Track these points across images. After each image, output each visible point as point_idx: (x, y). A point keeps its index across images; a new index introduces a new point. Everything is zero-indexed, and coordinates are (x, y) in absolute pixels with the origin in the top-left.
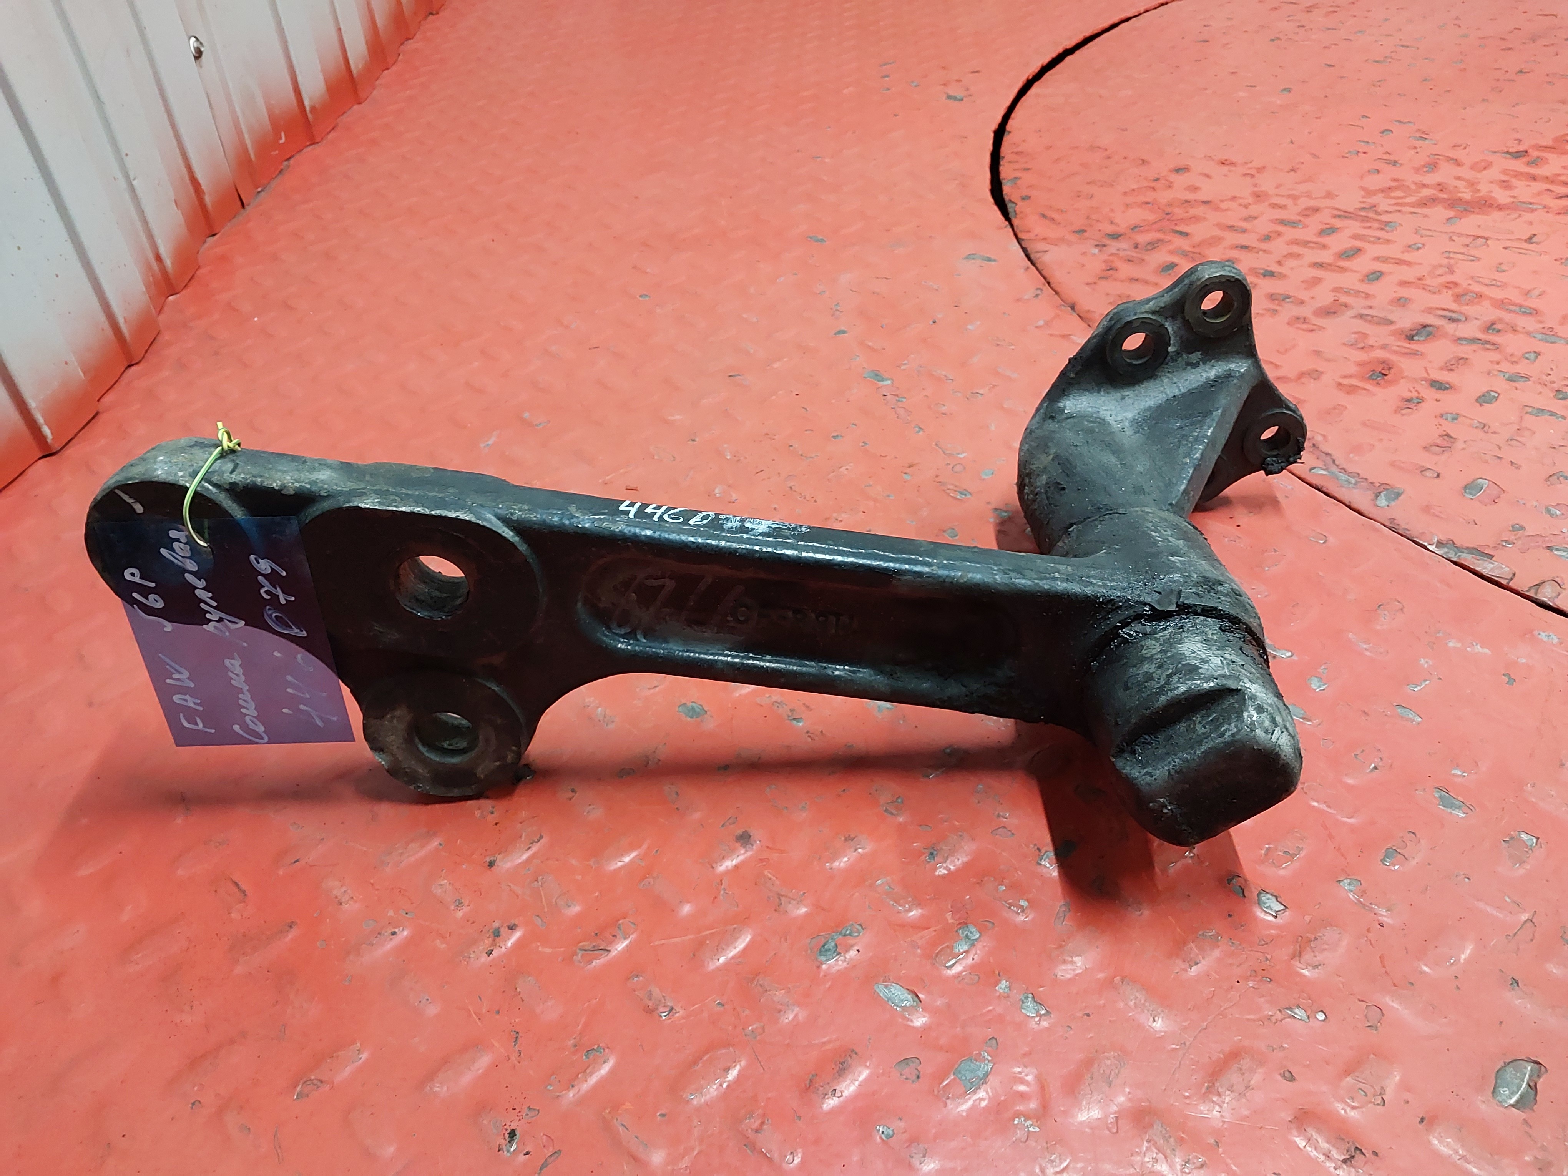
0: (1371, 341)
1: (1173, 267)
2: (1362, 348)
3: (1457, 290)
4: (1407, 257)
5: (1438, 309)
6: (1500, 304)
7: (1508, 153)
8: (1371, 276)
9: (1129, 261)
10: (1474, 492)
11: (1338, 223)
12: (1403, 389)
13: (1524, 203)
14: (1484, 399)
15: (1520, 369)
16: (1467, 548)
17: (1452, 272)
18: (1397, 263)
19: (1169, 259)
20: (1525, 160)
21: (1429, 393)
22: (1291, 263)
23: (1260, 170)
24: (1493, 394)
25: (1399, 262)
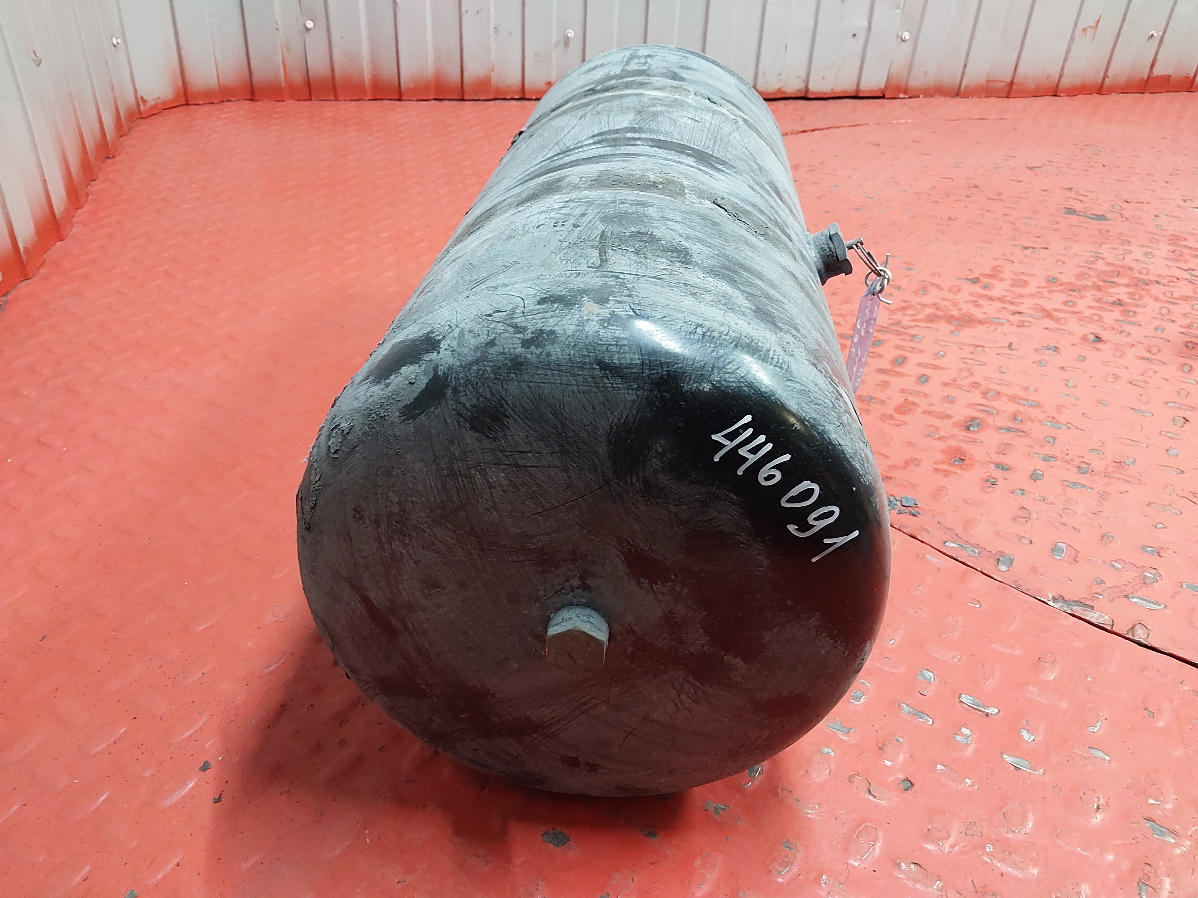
0: (943, 433)
2: (939, 438)
3: (982, 389)
4: (937, 363)
5: (975, 404)
7: (967, 279)
8: (922, 379)
13: (993, 318)
14: (1035, 477)
15: (1047, 450)
16: (1074, 601)
17: (972, 374)
18: (934, 368)
20: (979, 284)
21: (997, 474)
24: (1039, 472)
25: (936, 367)
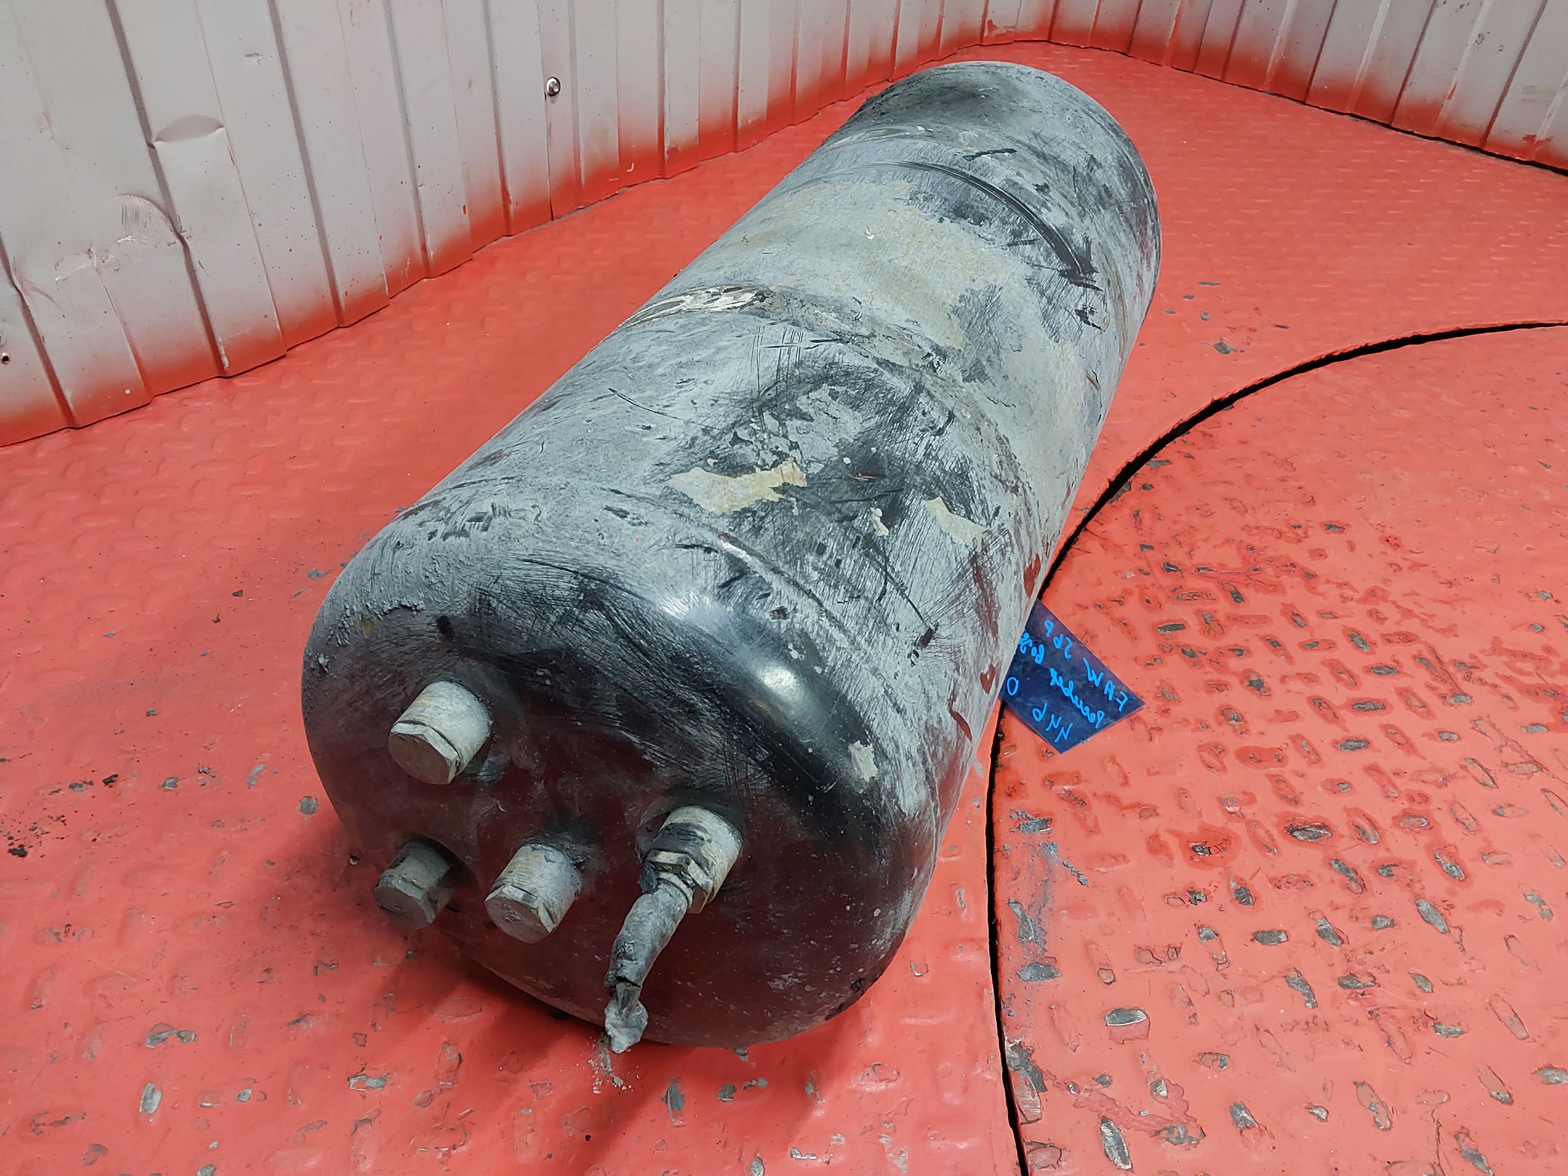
0: (1248, 811)
1: (1179, 629)
2: (1231, 813)
3: (1418, 808)
4: (1419, 742)
5: (1365, 816)
6: (1438, 848)
8: (1352, 743)
9: (1148, 601)
10: (1118, 1019)
11: (1409, 666)
12: (1206, 878)
14: (1264, 937)
15: (1349, 928)
16: (1036, 1069)
17: (1443, 784)
18: (1399, 744)
19: (1185, 618)
21: (1222, 896)
22: (1298, 686)
23: (1416, 566)
24: (1283, 937)
25: (1407, 745)
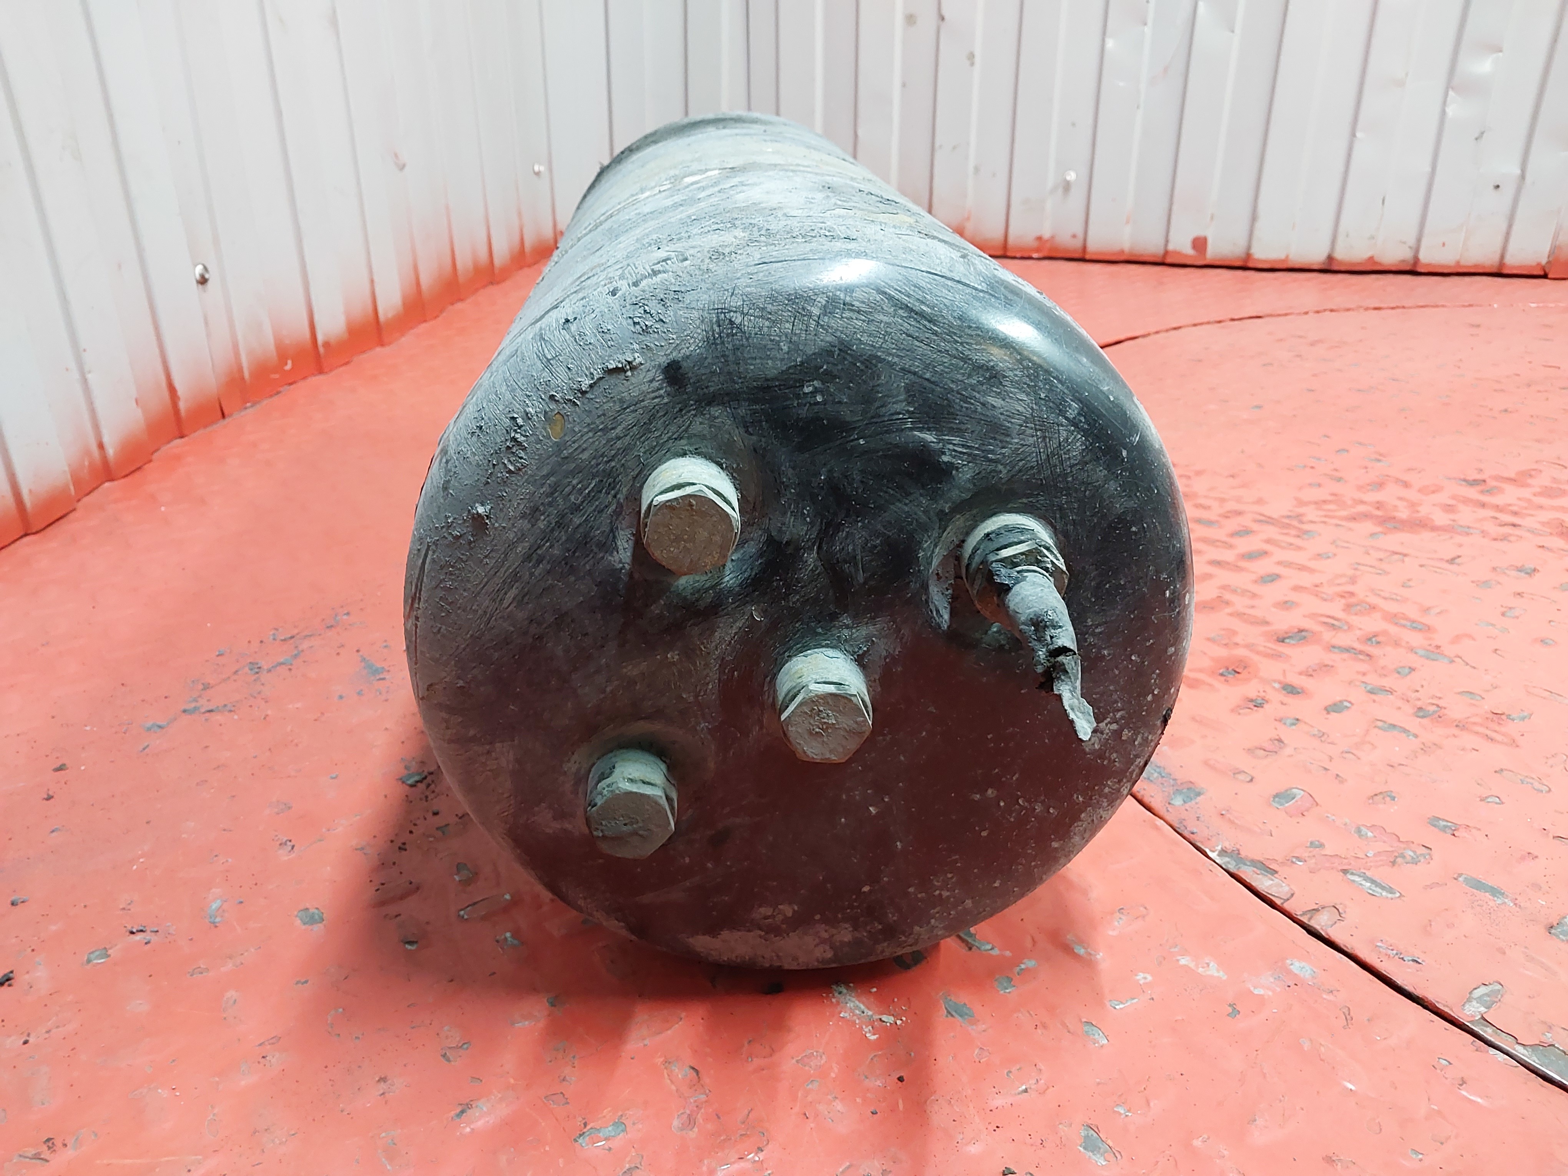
0: (1238, 639)
2: (1226, 645)
3: (1353, 600)
4: (1312, 564)
5: (1322, 615)
6: (1393, 618)
10: (1283, 801)
11: (1255, 527)
12: (1252, 689)
13: (1462, 526)
14: (1334, 708)
15: (1386, 682)
17: (1353, 580)
18: (1299, 569)
21: (1275, 696)
24: (1346, 704)
25: (1302, 568)
